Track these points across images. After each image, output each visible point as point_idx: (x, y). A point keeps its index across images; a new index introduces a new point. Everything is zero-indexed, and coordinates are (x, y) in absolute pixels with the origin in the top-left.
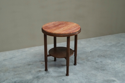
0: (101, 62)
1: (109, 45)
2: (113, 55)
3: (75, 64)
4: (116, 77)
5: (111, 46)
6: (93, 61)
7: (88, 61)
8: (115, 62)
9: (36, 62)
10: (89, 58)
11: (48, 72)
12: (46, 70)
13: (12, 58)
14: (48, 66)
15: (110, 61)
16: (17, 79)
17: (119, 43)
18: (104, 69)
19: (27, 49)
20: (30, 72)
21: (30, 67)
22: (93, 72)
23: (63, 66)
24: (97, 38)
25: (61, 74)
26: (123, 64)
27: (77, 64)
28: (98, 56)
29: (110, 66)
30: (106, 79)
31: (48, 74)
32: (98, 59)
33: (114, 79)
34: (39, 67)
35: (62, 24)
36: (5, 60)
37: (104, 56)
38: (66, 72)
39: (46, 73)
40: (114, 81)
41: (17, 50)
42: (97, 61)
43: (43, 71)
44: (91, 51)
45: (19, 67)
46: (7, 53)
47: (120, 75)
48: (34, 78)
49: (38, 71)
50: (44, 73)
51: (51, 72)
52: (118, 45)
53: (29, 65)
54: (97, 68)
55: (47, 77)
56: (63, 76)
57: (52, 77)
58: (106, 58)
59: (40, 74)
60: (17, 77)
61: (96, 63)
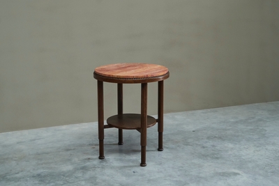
0: (213, 146)
1: (233, 120)
2: (238, 136)
3: (160, 148)
4: (240, 168)
5: (237, 122)
6: (197, 144)
7: (187, 145)
8: (242, 147)
9: (81, 145)
10: (190, 140)
11: (106, 161)
12: (101, 157)
13: (34, 140)
14: (105, 152)
15: (231, 145)
16: (42, 171)
17: (253, 118)
18: (219, 156)
19: (64, 127)
20: (69, 160)
21: (69, 153)
22: (196, 161)
23: (135, 151)
24: (209, 110)
25: (131, 164)
26: (258, 149)
27: (165, 150)
28: (208, 138)
29: (230, 153)
30: (220, 171)
31: (104, 164)
32: (206, 142)
33: (236, 171)
34: (88, 154)
35: (134, 66)
36: (21, 142)
37: (220, 138)
38: (140, 161)
39: (100, 162)
40: (236, 174)
41: (44, 128)
42: (205, 145)
43: (95, 159)
44: (194, 129)
45: (47, 153)
46: (25, 132)
47: (250, 165)
48: (76, 169)
49: (86, 159)
50: (97, 162)
51: (111, 161)
52: (250, 121)
53: (68, 150)
54: (203, 155)
55: (102, 168)
56: (135, 166)
57: (112, 168)
58: (224, 140)
59: (88, 164)
60: (43, 168)
61: (204, 147)
